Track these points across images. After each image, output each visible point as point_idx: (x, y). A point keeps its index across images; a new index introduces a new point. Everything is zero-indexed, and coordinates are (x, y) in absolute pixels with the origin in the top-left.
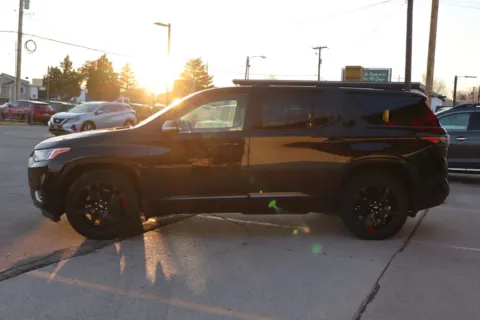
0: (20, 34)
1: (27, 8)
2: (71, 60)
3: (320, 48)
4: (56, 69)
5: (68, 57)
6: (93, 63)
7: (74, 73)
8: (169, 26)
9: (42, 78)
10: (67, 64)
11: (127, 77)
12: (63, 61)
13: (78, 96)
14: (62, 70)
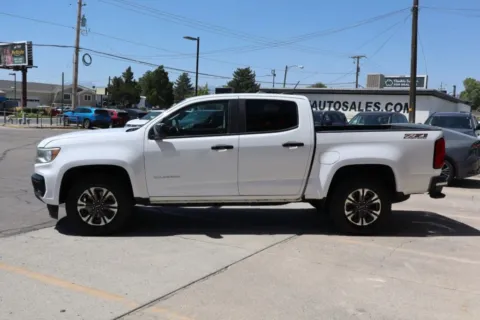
0: (78, 49)
1: (84, 25)
2: (132, 71)
3: (358, 58)
4: (119, 79)
5: (130, 69)
7: (135, 83)
10: (129, 74)
12: (125, 71)
13: (138, 102)
14: (124, 80)
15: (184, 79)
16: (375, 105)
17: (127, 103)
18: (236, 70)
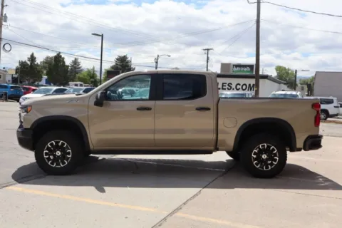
1: (5, 21)
2: (35, 55)
3: (208, 50)
4: (25, 62)
5: (33, 54)
6: (51, 58)
7: (37, 65)
8: (102, 36)
9: (15, 68)
10: (32, 58)
11: (75, 68)
12: (29, 57)
13: (41, 81)
14: (29, 63)
15: (75, 62)
16: (228, 85)
17: (31, 81)
18: (117, 57)
